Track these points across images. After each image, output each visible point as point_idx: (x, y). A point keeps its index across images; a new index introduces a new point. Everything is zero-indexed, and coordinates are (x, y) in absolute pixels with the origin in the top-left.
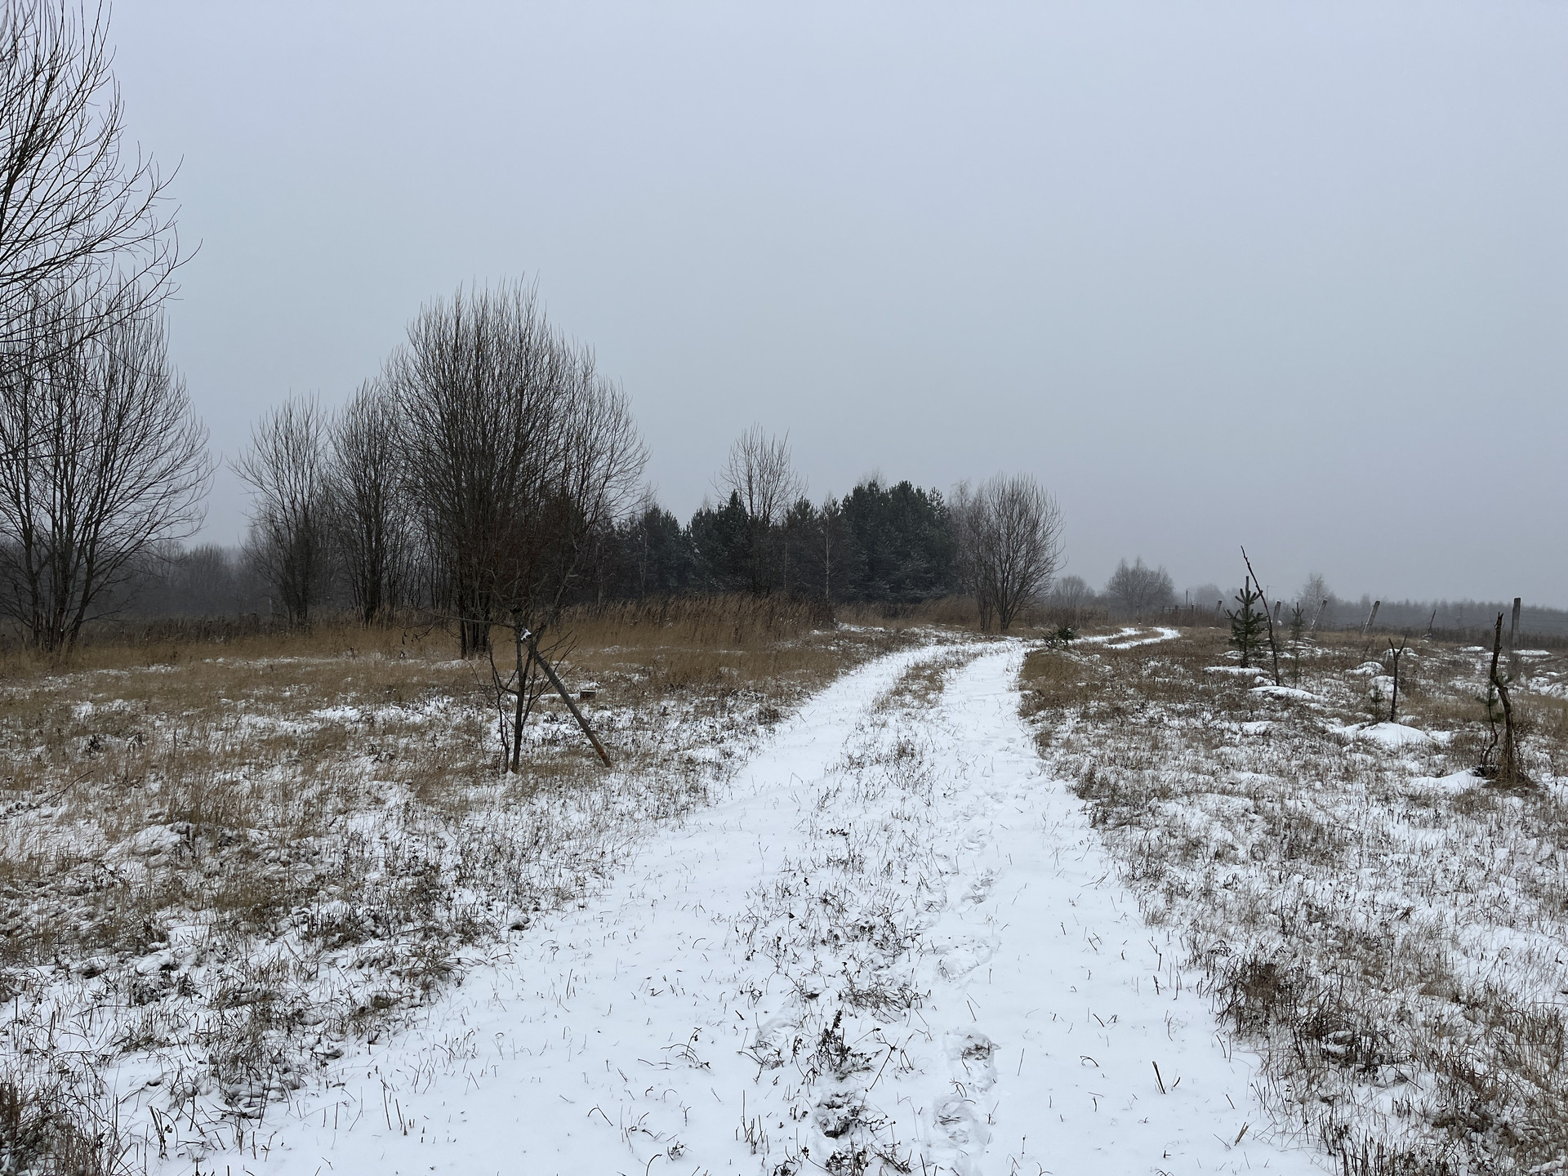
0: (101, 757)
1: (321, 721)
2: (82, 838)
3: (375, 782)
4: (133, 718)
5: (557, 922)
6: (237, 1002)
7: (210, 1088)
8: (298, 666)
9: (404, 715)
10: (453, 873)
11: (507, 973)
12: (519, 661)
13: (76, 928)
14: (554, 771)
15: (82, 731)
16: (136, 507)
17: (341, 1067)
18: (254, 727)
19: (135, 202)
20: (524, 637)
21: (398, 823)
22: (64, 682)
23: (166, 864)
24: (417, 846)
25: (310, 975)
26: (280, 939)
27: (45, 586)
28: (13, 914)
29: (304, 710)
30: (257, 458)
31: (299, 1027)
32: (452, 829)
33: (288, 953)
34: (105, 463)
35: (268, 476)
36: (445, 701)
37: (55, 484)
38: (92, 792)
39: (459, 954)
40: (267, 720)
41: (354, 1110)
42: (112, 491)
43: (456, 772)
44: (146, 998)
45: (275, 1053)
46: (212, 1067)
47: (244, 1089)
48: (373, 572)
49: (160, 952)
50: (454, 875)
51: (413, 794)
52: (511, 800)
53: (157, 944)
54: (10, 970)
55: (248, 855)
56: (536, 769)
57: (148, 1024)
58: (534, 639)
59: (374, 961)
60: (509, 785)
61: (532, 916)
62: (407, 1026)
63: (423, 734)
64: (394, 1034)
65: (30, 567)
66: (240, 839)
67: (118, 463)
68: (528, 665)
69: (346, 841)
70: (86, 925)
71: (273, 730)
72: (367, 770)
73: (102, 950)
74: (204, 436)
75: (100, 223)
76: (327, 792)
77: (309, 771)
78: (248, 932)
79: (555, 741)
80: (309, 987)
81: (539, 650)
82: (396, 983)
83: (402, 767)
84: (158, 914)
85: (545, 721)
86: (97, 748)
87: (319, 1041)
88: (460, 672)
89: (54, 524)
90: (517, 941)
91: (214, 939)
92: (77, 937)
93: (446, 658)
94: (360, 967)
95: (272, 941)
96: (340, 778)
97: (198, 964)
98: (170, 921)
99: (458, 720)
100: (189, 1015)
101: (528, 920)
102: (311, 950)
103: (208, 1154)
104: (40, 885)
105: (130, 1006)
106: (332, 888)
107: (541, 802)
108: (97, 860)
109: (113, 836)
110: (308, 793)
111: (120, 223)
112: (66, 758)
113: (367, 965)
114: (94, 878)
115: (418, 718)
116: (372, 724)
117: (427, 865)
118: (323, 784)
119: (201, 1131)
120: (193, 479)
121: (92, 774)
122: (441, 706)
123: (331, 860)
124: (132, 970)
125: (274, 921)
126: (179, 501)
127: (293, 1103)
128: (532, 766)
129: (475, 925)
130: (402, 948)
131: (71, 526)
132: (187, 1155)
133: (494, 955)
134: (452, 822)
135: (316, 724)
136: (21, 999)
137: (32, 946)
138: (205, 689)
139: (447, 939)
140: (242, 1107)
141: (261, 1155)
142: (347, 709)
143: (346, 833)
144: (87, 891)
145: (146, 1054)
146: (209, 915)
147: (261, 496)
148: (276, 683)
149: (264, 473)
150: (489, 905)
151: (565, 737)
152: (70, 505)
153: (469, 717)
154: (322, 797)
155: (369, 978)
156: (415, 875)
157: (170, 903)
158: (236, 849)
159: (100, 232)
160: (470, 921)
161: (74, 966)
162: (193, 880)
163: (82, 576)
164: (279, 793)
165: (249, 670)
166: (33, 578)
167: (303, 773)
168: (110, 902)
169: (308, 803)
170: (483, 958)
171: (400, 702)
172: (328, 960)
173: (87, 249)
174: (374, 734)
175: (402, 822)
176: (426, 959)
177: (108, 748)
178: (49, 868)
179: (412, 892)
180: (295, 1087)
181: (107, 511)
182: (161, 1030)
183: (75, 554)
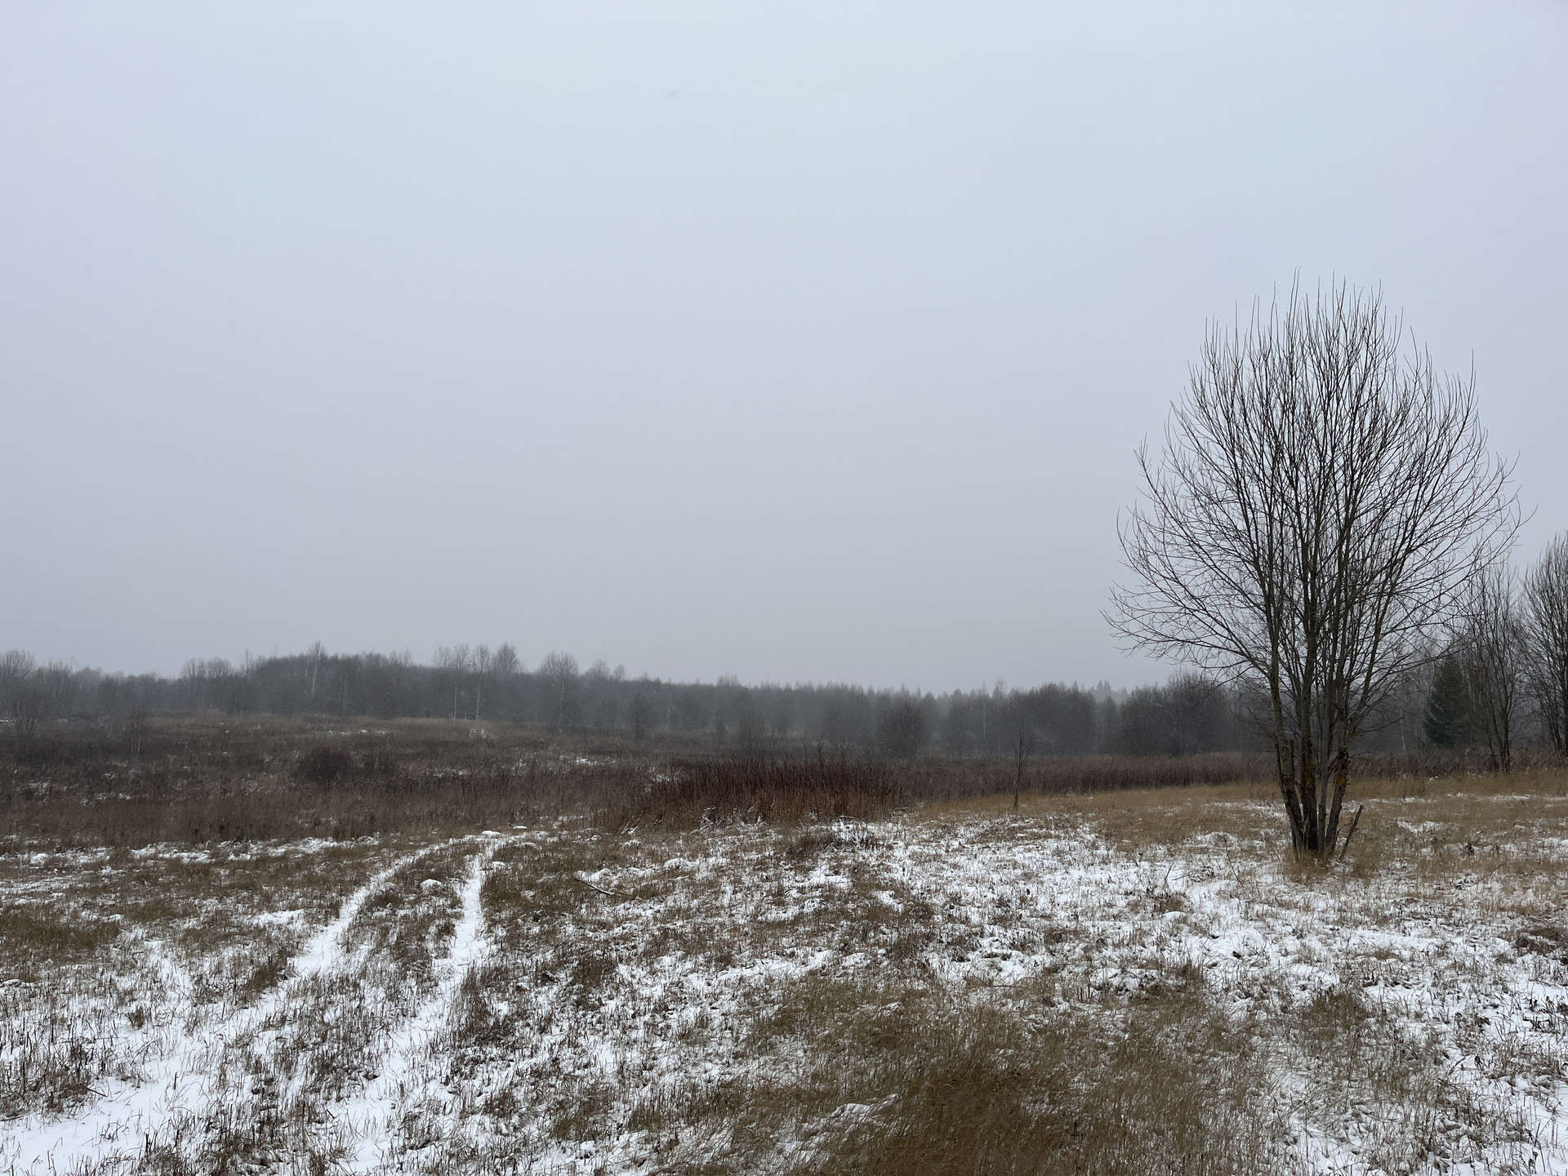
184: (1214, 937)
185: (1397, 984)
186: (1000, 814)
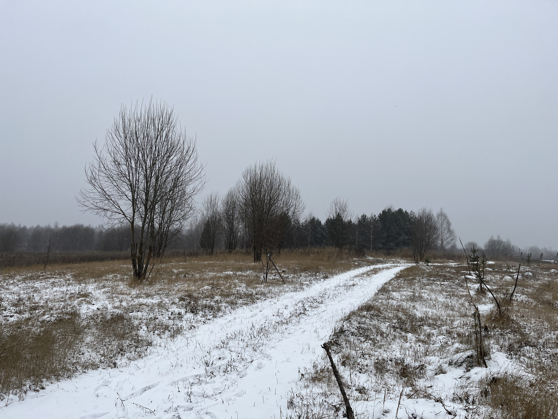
12: (267, 261)
14: (273, 283)
20: (268, 256)
36: (251, 271)
39: (256, 301)
43: (255, 283)
50: (255, 294)
56: (270, 283)
59: (245, 300)
60: (264, 285)
63: (247, 277)
83: (244, 281)
85: (273, 276)
88: (254, 265)
93: (251, 263)
99: (254, 275)
101: (267, 299)
112: (180, 278)
115: (246, 274)
116: (236, 275)
118: (230, 283)
129: (259, 299)
130: (249, 300)
134: (254, 289)
135: (224, 274)
142: (230, 272)
148: (212, 266)
149: (205, 211)
151: (277, 279)
153: (257, 274)
163: (165, 240)
165: (204, 264)
167: (226, 282)
170: (260, 302)
176: (252, 301)
184: (93, 304)
185: (139, 311)
186: (38, 271)
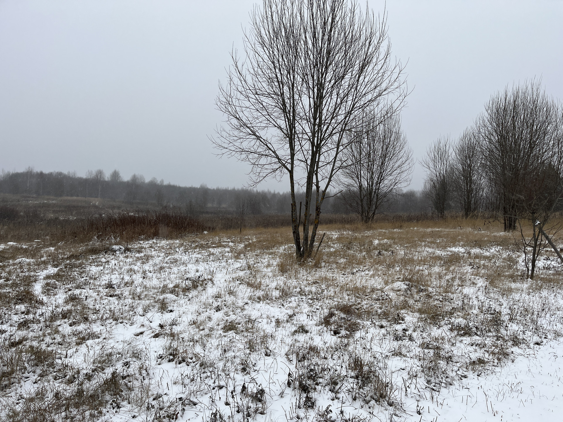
0: (382, 257)
1: (451, 252)
2: (377, 282)
3: (473, 276)
4: (390, 246)
5: (556, 345)
6: (428, 347)
7: (421, 376)
8: (441, 231)
9: (482, 252)
10: (507, 316)
11: (534, 361)
12: (534, 234)
13: (377, 311)
14: (550, 281)
15: (376, 248)
16: (391, 178)
17: (468, 382)
18: (428, 252)
19: (395, 76)
20: (537, 224)
21: (483, 293)
22: (370, 233)
23: (403, 295)
24: (491, 303)
25: (453, 344)
26: (441, 328)
27: (365, 202)
28: (359, 304)
29: (444, 247)
30: (428, 159)
31: (451, 362)
32: (505, 298)
33: (445, 334)
34: (382, 164)
35: (431, 165)
36: (499, 248)
37: (368, 172)
38: (380, 268)
39: (512, 350)
40: (432, 250)
41: (474, 400)
42: (384, 173)
43: (505, 276)
44: (398, 339)
45: (443, 370)
46: (422, 369)
47: (433, 380)
48: (468, 198)
49: (402, 324)
50: (507, 317)
51: (488, 282)
52: (531, 291)
53: (401, 321)
54: (359, 321)
55: (429, 296)
56: (542, 279)
57: (400, 347)
58: (542, 224)
59: (477, 344)
60: (529, 284)
61: (545, 341)
62: (492, 373)
63: (491, 260)
64: (487, 375)
65: (361, 197)
66: (426, 290)
67: (386, 164)
68: (538, 236)
69: (463, 297)
70: (379, 311)
71: (434, 254)
72: (469, 271)
73: (384, 320)
74: (411, 153)
75: (384, 86)
76: (455, 278)
77: (447, 269)
78: (431, 323)
79: (549, 268)
80: (453, 348)
81: (543, 229)
82: (487, 355)
83: (483, 271)
84: (402, 311)
85: (544, 259)
86: (380, 254)
87: (459, 370)
88: (504, 237)
89: (368, 184)
90: (537, 349)
91: (419, 323)
92: (377, 314)
93: (498, 231)
94: (472, 345)
95: (439, 328)
96: (459, 273)
97: (414, 331)
98: (405, 314)
99: (504, 256)
100: (413, 348)
101: (542, 342)
102: (453, 335)
103: (421, 400)
104: (366, 296)
105: (393, 340)
106: (459, 313)
107: (544, 293)
108: (382, 290)
109: (386, 283)
110: (447, 277)
111: (390, 84)
112: (372, 257)
113: (474, 345)
114: (381, 296)
115: (488, 254)
116: (470, 254)
117: (495, 311)
118: (453, 275)
119: (419, 390)
120: (408, 167)
121: (380, 263)
122: (497, 250)
123: (457, 303)
124: (394, 328)
125: (439, 321)
126: (404, 175)
127: (450, 390)
128: (539, 278)
129: (519, 339)
130: (488, 342)
131: (372, 184)
132: (414, 398)
133: (528, 353)
134: (505, 296)
135: (449, 253)
136: (362, 331)
137: (364, 314)
138: (411, 238)
139: (507, 342)
140: (432, 386)
141: (440, 406)
142: (460, 248)
143: (463, 293)
144: (379, 300)
145: (400, 358)
146: (417, 315)
147: (429, 172)
148: (434, 237)
149: (430, 164)
150: (524, 332)
151: (554, 267)
152: (372, 177)
153: (509, 255)
154: (453, 279)
155: (476, 351)
156: (491, 314)
157: (404, 308)
158: (424, 293)
159: (384, 89)
160: (516, 337)
161: (377, 323)
162: (411, 302)
163: (375, 200)
164: (437, 276)
165: (425, 232)
166: (362, 201)
167: (445, 270)
168: (387, 305)
169: (448, 281)
170: (523, 353)
171: (480, 247)
172: (460, 340)
173: (380, 95)
174: (470, 258)
175: (484, 293)
176: (498, 348)
177: (383, 255)
178: (369, 291)
179: (491, 321)
180: (451, 385)
181: (382, 179)
182: (404, 351)
183: (373, 193)
